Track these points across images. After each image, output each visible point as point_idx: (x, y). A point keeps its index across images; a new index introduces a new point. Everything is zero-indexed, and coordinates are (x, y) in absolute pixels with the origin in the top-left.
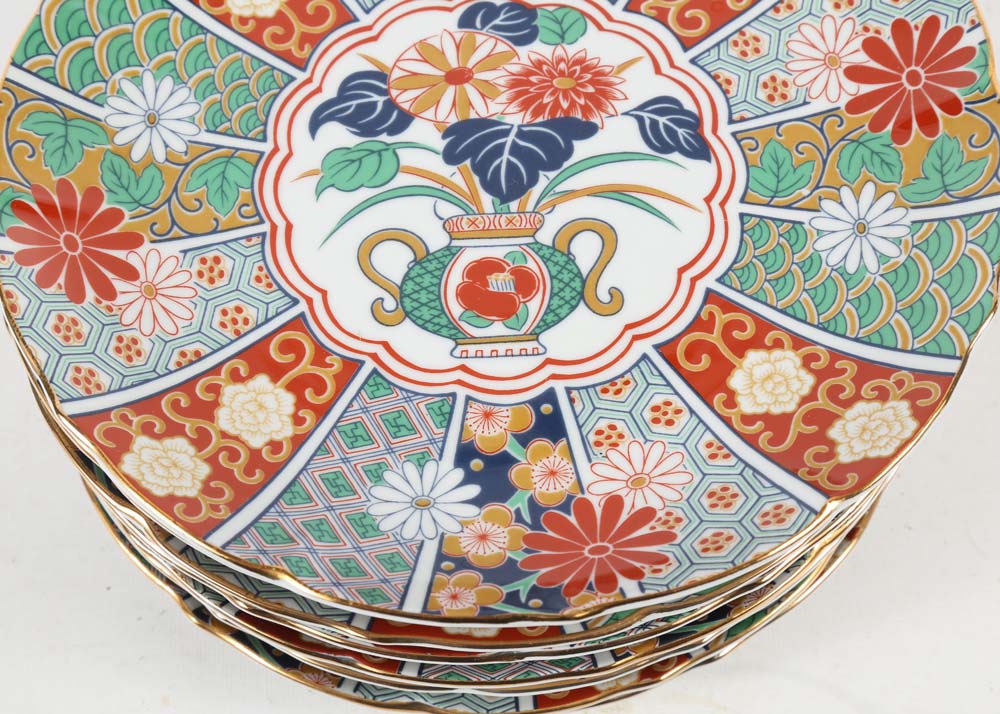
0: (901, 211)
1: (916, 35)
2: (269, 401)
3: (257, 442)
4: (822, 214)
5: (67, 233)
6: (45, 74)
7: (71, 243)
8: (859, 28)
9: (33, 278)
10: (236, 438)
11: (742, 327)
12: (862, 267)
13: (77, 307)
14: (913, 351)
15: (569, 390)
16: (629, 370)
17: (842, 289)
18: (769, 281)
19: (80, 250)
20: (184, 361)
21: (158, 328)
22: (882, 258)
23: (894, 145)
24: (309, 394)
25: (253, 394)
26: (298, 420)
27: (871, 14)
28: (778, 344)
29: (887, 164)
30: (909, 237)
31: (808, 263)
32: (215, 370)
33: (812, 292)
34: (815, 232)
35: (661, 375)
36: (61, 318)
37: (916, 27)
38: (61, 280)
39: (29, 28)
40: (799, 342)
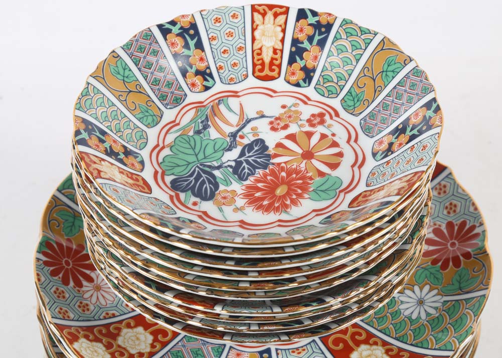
0: (439, 297)
1: (456, 228)
2: (142, 337)
3: (133, 352)
4: (404, 295)
5: (66, 259)
6: (70, 197)
7: (67, 263)
8: (432, 224)
9: (49, 272)
10: (125, 349)
11: (360, 335)
12: (419, 317)
13: (65, 287)
14: (435, 349)
15: (277, 350)
16: (306, 345)
17: (408, 325)
18: (376, 318)
19: (70, 267)
20: (107, 316)
21: (98, 302)
22: (428, 314)
23: (441, 271)
24: (160, 337)
25: (135, 334)
26: (153, 346)
27: (438, 219)
28: (376, 343)
29: (437, 278)
30: (442, 307)
31: (395, 313)
32: (121, 322)
33: (395, 325)
34: (400, 302)
35: (320, 349)
36: (57, 289)
37: (457, 225)
38: (61, 275)
39: (67, 178)
40: (385, 343)
